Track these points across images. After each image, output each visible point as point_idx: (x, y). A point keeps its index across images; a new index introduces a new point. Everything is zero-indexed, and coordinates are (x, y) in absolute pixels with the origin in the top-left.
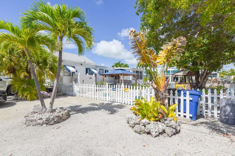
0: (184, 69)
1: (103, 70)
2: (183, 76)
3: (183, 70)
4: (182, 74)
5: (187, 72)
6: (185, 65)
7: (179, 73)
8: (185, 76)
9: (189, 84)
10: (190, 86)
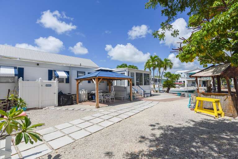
0: (216, 64)
1: (85, 72)
2: (212, 77)
3: (213, 66)
4: (211, 74)
5: (223, 68)
6: (217, 55)
7: (205, 72)
8: (218, 77)
9: (230, 97)
10: (233, 100)
